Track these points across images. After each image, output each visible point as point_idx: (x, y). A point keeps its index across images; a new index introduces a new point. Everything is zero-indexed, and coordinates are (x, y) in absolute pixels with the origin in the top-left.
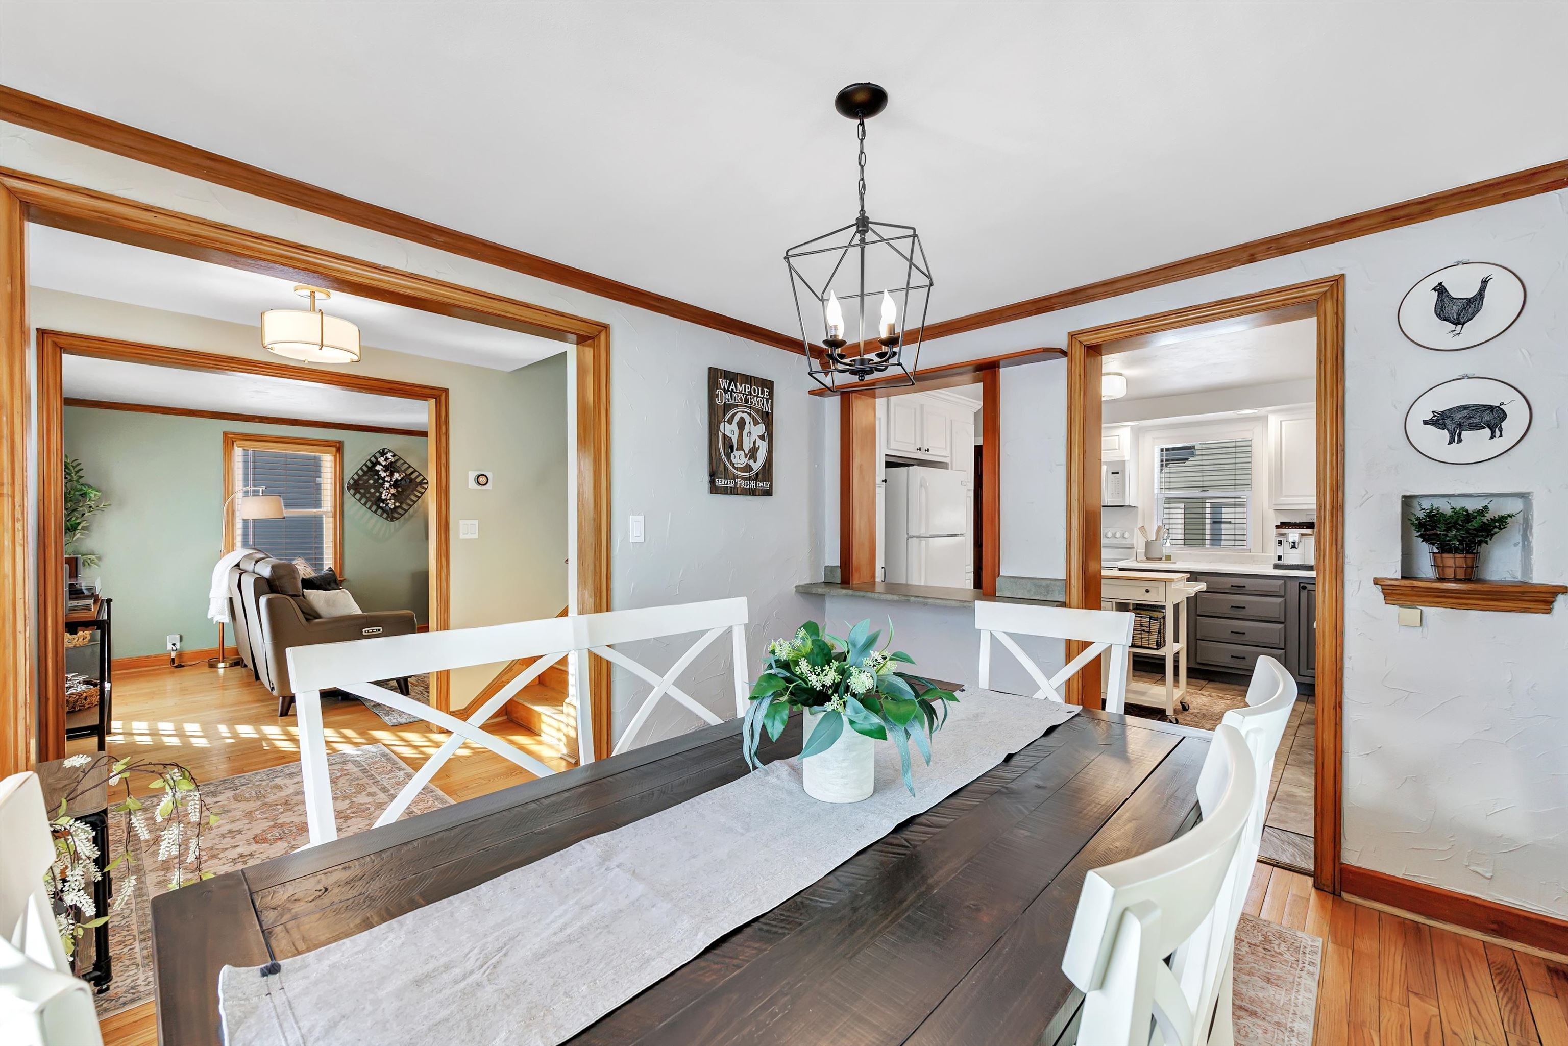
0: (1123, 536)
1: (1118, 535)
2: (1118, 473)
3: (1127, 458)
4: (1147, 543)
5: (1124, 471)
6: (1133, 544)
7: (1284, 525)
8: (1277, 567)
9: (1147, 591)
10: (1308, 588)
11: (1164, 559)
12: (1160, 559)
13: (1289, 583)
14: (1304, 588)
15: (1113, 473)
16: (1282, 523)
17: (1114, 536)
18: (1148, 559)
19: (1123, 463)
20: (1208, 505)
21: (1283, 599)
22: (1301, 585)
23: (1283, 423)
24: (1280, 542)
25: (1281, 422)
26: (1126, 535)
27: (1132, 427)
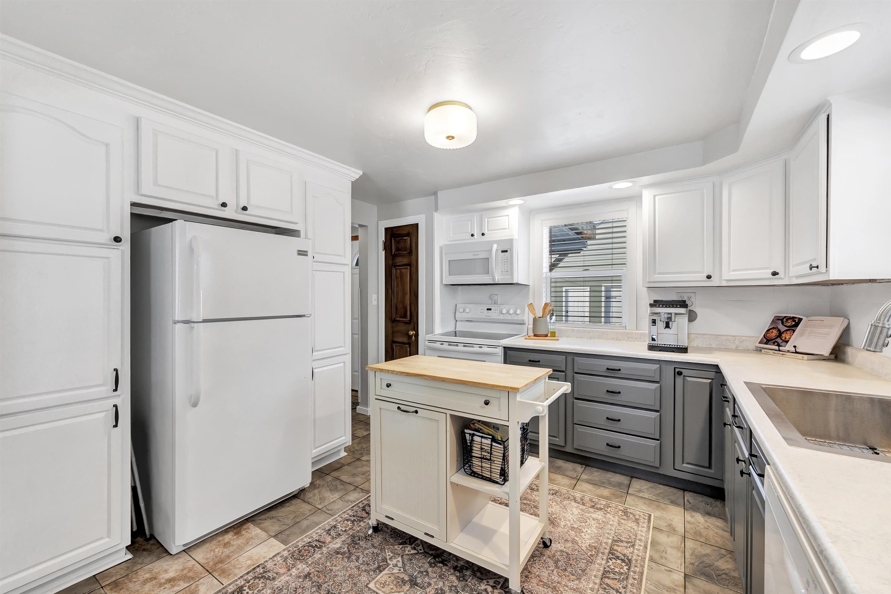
0: (515, 313)
1: (511, 312)
2: (506, 251)
3: (516, 237)
4: (535, 320)
5: (511, 250)
6: (524, 320)
7: (656, 304)
8: (652, 348)
9: (487, 403)
10: (684, 374)
11: (549, 335)
12: (546, 336)
13: (664, 366)
14: (680, 373)
15: (503, 252)
16: (655, 301)
17: (508, 312)
18: (535, 335)
19: (511, 241)
20: (603, 289)
21: (657, 385)
22: (677, 370)
23: (657, 198)
24: (654, 322)
25: (655, 196)
26: (518, 312)
27: (520, 206)
